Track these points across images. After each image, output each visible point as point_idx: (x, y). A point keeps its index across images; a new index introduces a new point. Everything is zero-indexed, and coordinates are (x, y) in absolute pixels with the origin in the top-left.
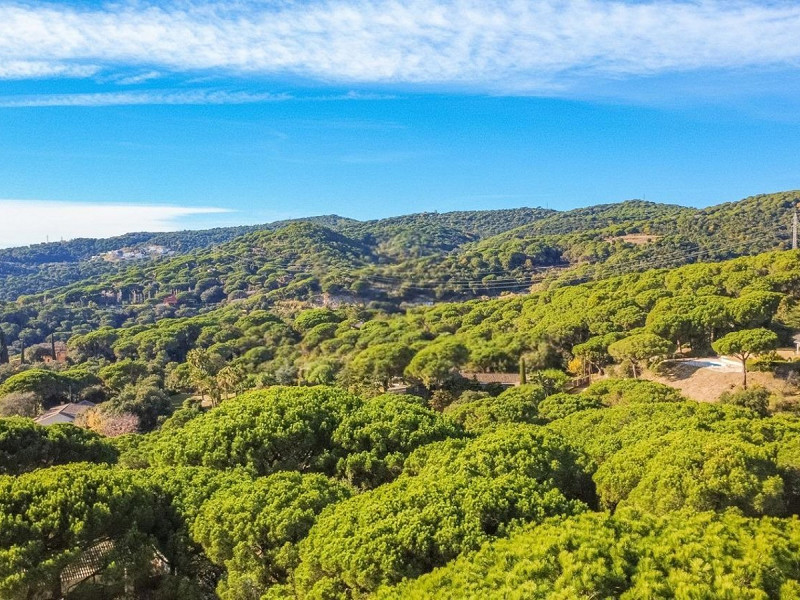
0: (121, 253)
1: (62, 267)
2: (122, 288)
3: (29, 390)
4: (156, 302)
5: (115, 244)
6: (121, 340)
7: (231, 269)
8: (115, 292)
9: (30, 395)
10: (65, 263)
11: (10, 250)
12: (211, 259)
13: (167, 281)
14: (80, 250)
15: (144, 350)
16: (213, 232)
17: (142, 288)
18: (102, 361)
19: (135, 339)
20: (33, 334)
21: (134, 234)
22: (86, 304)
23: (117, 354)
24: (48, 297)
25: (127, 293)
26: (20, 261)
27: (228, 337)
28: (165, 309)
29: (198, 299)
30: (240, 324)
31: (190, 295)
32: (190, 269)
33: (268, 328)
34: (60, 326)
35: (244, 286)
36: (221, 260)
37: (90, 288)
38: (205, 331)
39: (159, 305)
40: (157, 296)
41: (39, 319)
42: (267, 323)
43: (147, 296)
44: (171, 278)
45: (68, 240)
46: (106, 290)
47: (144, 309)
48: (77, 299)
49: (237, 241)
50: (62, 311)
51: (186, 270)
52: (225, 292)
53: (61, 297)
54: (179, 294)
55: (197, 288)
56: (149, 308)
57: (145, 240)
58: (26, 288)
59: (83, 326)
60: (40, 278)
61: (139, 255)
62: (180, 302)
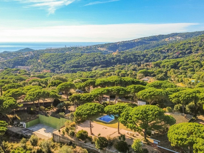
0: (169, 39)
1: (155, 42)
2: (167, 49)
3: (143, 73)
4: (175, 53)
5: (168, 36)
6: (162, 64)
7: (195, 45)
8: (165, 50)
9: (143, 74)
10: (156, 41)
11: (144, 38)
12: (190, 42)
13: (178, 48)
14: (160, 38)
15: (166, 66)
16: (195, 33)
17: (172, 49)
18: (158, 68)
19: (165, 64)
20: (147, 59)
21: (173, 33)
22: (158, 53)
23: (161, 67)
24: (151, 51)
25: (168, 50)
26: (146, 40)
27: (185, 65)
28: (176, 55)
29: (185, 53)
30: (189, 62)
31: (183, 52)
32: (184, 45)
33: (195, 64)
34: (152, 58)
35: (198, 50)
36: (193, 43)
37: (160, 49)
38: (180, 63)
39: (175, 54)
40: (175, 52)
41: (148, 56)
42: (195, 63)
43: (172, 51)
44: (179, 47)
45: (157, 35)
46: (163, 50)
47: (171, 55)
48: (157, 52)
49: (199, 37)
50: (153, 54)
51: (183, 45)
52: (192, 51)
53: (153, 51)
54: (180, 51)
55: (185, 50)
56: (173, 54)
57: (176, 35)
58: (147, 47)
59: (157, 58)
60: (150, 45)
61: (174, 39)
62: (180, 53)
